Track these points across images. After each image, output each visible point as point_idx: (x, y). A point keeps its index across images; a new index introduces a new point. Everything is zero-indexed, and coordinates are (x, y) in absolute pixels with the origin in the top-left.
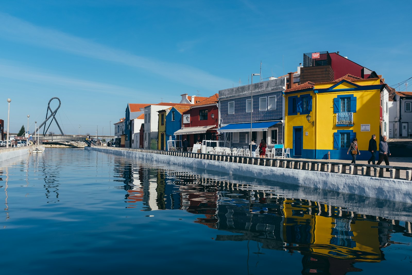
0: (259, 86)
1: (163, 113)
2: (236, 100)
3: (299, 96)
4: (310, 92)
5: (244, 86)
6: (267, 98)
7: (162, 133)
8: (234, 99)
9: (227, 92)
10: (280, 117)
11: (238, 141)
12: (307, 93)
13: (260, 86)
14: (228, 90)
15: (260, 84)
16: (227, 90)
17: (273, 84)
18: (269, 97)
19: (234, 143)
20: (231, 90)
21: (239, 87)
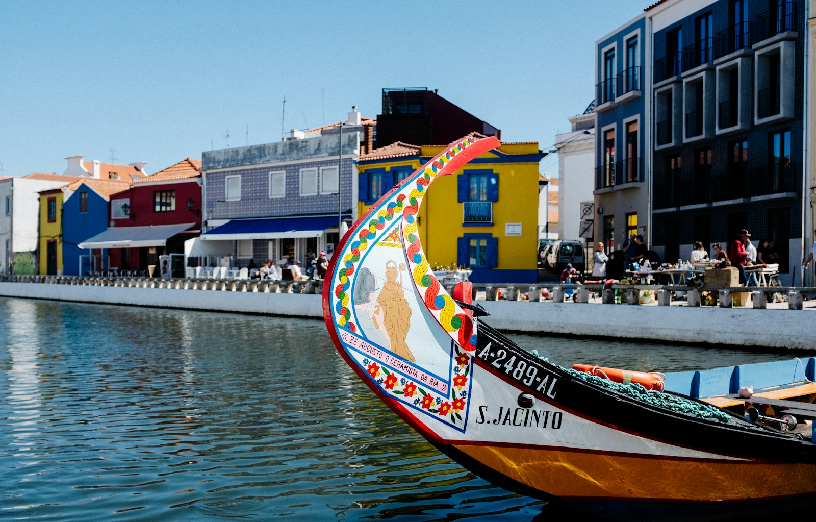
0: (300, 146)
1: (52, 196)
2: (246, 172)
3: (388, 169)
4: (411, 162)
5: (264, 145)
6: (319, 170)
7: (49, 239)
8: (241, 171)
9: (223, 154)
10: (348, 208)
11: (250, 256)
12: (404, 163)
13: (303, 147)
14: (225, 152)
15: (303, 142)
16: (223, 152)
17: (331, 144)
18: (321, 168)
19: (239, 260)
20: (233, 151)
21: (251, 147)
